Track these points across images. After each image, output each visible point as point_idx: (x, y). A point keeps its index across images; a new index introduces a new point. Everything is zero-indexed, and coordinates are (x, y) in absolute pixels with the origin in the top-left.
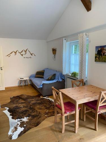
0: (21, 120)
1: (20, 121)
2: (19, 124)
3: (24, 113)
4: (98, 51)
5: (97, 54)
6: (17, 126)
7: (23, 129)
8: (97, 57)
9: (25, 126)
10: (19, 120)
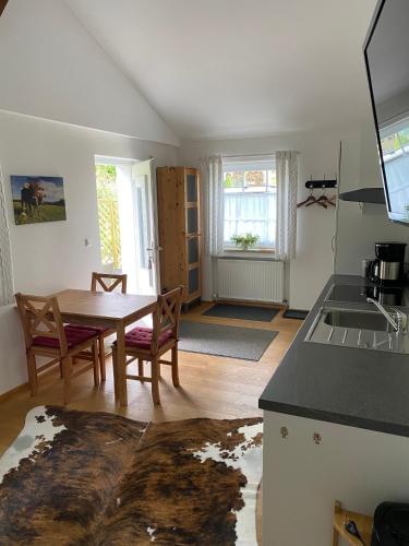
0: (226, 456)
1: (230, 454)
2: (241, 445)
3: (183, 485)
4: (22, 192)
5: (22, 201)
6: (249, 446)
7: (241, 430)
8: (22, 210)
9: (230, 434)
10: (229, 462)
